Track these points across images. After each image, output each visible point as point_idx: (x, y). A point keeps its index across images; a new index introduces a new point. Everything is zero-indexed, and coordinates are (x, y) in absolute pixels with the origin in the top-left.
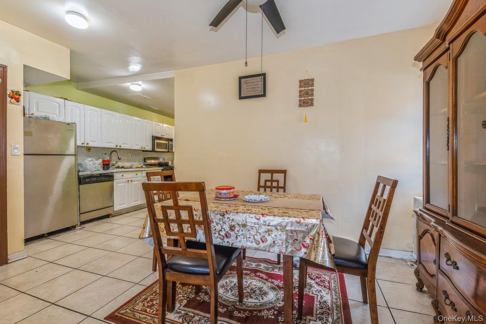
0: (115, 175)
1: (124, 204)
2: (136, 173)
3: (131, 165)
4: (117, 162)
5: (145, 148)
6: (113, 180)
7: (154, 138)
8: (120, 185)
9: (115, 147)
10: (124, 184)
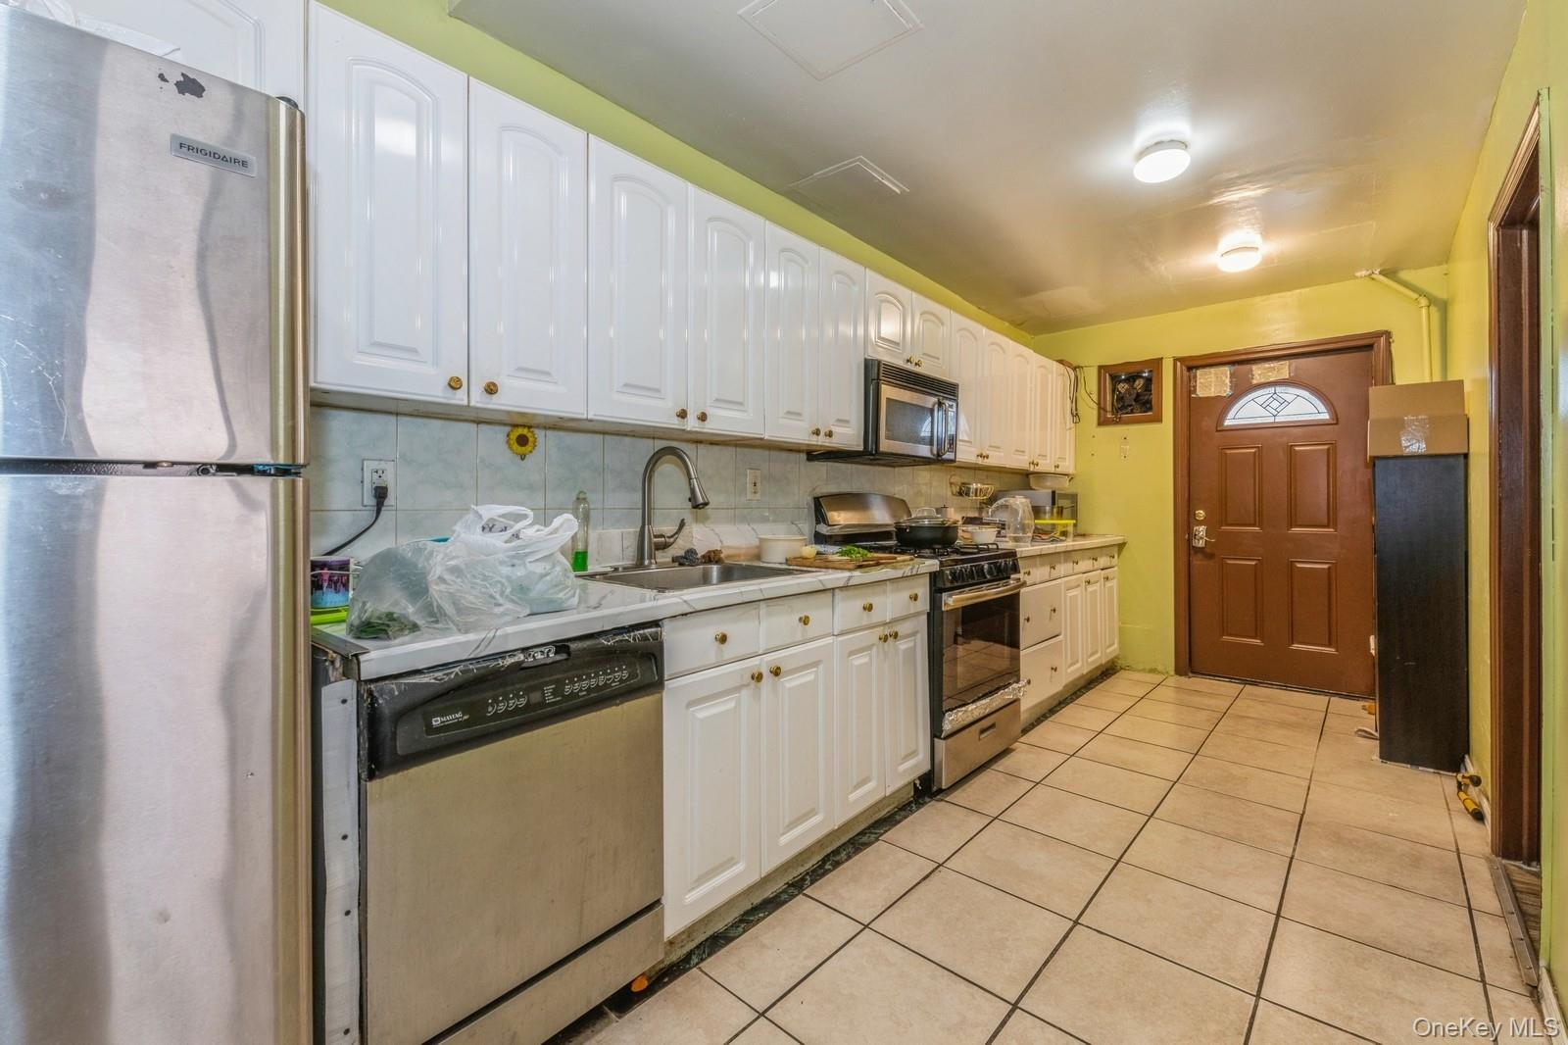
0: (669, 634)
1: (730, 862)
2: (802, 607)
3: (756, 542)
4: (682, 524)
5: (830, 434)
6: (656, 685)
7: (875, 374)
8: (703, 713)
9: (675, 423)
10: (726, 705)
